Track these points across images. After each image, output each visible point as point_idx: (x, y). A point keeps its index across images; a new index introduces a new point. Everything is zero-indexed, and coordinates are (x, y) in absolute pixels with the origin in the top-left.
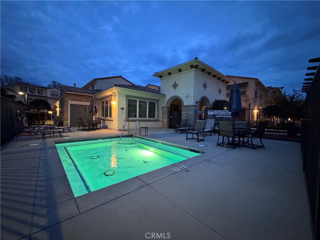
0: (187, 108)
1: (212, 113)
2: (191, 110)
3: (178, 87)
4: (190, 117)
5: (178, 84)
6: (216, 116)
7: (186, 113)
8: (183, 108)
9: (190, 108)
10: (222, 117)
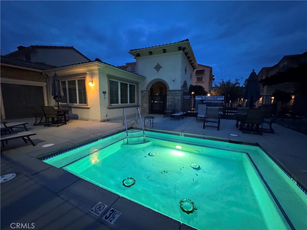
0: (173, 93)
1: (200, 99)
2: (178, 95)
3: (161, 69)
4: (177, 102)
5: (161, 66)
6: (204, 102)
7: (173, 98)
8: (168, 93)
9: (176, 92)
10: (210, 102)
